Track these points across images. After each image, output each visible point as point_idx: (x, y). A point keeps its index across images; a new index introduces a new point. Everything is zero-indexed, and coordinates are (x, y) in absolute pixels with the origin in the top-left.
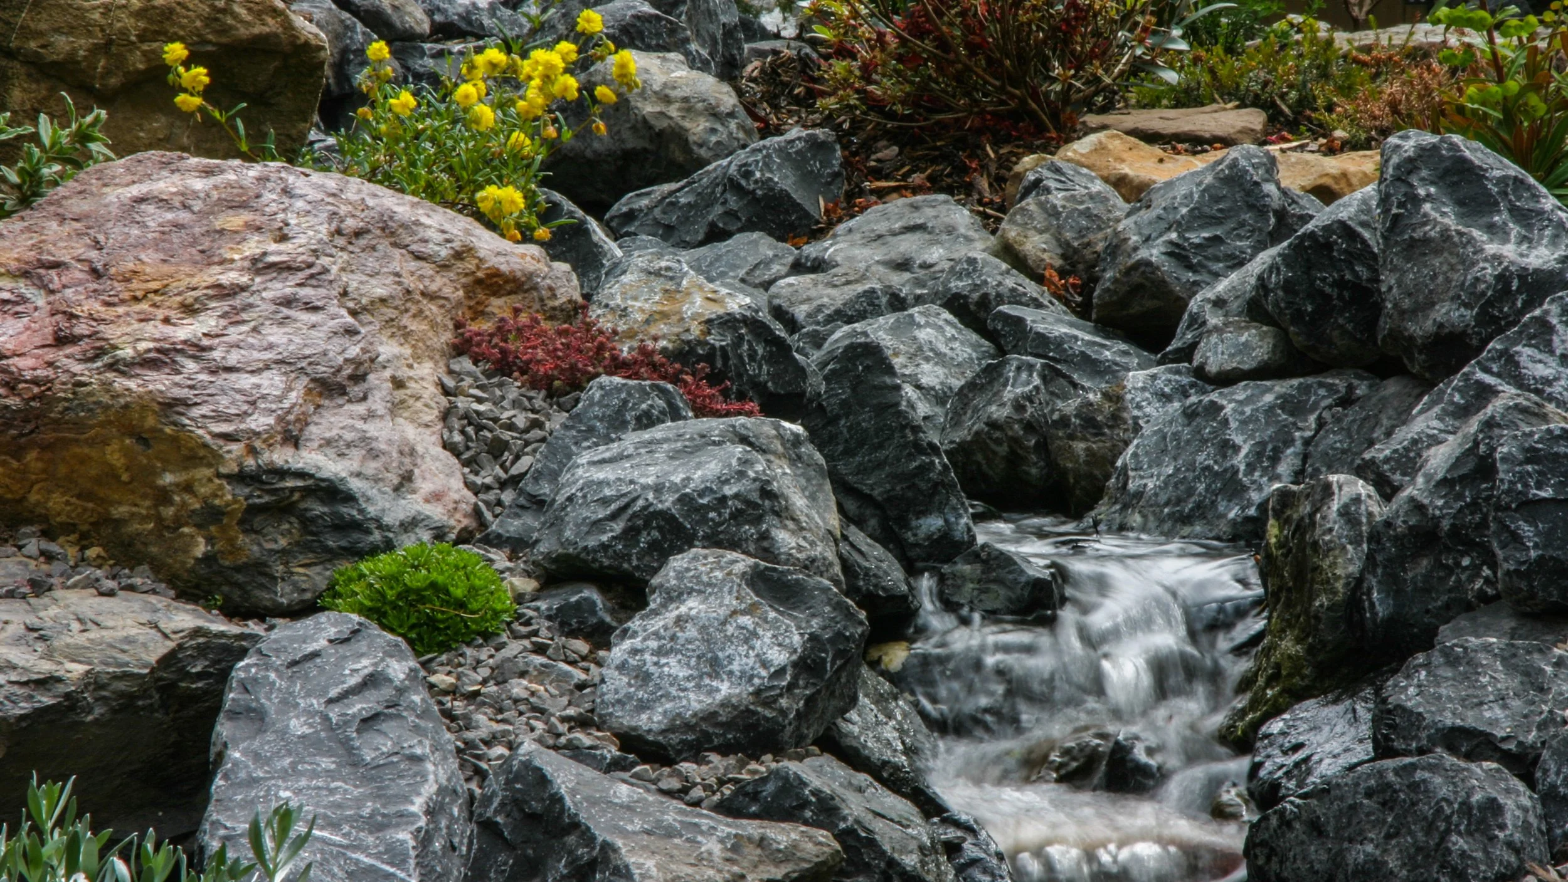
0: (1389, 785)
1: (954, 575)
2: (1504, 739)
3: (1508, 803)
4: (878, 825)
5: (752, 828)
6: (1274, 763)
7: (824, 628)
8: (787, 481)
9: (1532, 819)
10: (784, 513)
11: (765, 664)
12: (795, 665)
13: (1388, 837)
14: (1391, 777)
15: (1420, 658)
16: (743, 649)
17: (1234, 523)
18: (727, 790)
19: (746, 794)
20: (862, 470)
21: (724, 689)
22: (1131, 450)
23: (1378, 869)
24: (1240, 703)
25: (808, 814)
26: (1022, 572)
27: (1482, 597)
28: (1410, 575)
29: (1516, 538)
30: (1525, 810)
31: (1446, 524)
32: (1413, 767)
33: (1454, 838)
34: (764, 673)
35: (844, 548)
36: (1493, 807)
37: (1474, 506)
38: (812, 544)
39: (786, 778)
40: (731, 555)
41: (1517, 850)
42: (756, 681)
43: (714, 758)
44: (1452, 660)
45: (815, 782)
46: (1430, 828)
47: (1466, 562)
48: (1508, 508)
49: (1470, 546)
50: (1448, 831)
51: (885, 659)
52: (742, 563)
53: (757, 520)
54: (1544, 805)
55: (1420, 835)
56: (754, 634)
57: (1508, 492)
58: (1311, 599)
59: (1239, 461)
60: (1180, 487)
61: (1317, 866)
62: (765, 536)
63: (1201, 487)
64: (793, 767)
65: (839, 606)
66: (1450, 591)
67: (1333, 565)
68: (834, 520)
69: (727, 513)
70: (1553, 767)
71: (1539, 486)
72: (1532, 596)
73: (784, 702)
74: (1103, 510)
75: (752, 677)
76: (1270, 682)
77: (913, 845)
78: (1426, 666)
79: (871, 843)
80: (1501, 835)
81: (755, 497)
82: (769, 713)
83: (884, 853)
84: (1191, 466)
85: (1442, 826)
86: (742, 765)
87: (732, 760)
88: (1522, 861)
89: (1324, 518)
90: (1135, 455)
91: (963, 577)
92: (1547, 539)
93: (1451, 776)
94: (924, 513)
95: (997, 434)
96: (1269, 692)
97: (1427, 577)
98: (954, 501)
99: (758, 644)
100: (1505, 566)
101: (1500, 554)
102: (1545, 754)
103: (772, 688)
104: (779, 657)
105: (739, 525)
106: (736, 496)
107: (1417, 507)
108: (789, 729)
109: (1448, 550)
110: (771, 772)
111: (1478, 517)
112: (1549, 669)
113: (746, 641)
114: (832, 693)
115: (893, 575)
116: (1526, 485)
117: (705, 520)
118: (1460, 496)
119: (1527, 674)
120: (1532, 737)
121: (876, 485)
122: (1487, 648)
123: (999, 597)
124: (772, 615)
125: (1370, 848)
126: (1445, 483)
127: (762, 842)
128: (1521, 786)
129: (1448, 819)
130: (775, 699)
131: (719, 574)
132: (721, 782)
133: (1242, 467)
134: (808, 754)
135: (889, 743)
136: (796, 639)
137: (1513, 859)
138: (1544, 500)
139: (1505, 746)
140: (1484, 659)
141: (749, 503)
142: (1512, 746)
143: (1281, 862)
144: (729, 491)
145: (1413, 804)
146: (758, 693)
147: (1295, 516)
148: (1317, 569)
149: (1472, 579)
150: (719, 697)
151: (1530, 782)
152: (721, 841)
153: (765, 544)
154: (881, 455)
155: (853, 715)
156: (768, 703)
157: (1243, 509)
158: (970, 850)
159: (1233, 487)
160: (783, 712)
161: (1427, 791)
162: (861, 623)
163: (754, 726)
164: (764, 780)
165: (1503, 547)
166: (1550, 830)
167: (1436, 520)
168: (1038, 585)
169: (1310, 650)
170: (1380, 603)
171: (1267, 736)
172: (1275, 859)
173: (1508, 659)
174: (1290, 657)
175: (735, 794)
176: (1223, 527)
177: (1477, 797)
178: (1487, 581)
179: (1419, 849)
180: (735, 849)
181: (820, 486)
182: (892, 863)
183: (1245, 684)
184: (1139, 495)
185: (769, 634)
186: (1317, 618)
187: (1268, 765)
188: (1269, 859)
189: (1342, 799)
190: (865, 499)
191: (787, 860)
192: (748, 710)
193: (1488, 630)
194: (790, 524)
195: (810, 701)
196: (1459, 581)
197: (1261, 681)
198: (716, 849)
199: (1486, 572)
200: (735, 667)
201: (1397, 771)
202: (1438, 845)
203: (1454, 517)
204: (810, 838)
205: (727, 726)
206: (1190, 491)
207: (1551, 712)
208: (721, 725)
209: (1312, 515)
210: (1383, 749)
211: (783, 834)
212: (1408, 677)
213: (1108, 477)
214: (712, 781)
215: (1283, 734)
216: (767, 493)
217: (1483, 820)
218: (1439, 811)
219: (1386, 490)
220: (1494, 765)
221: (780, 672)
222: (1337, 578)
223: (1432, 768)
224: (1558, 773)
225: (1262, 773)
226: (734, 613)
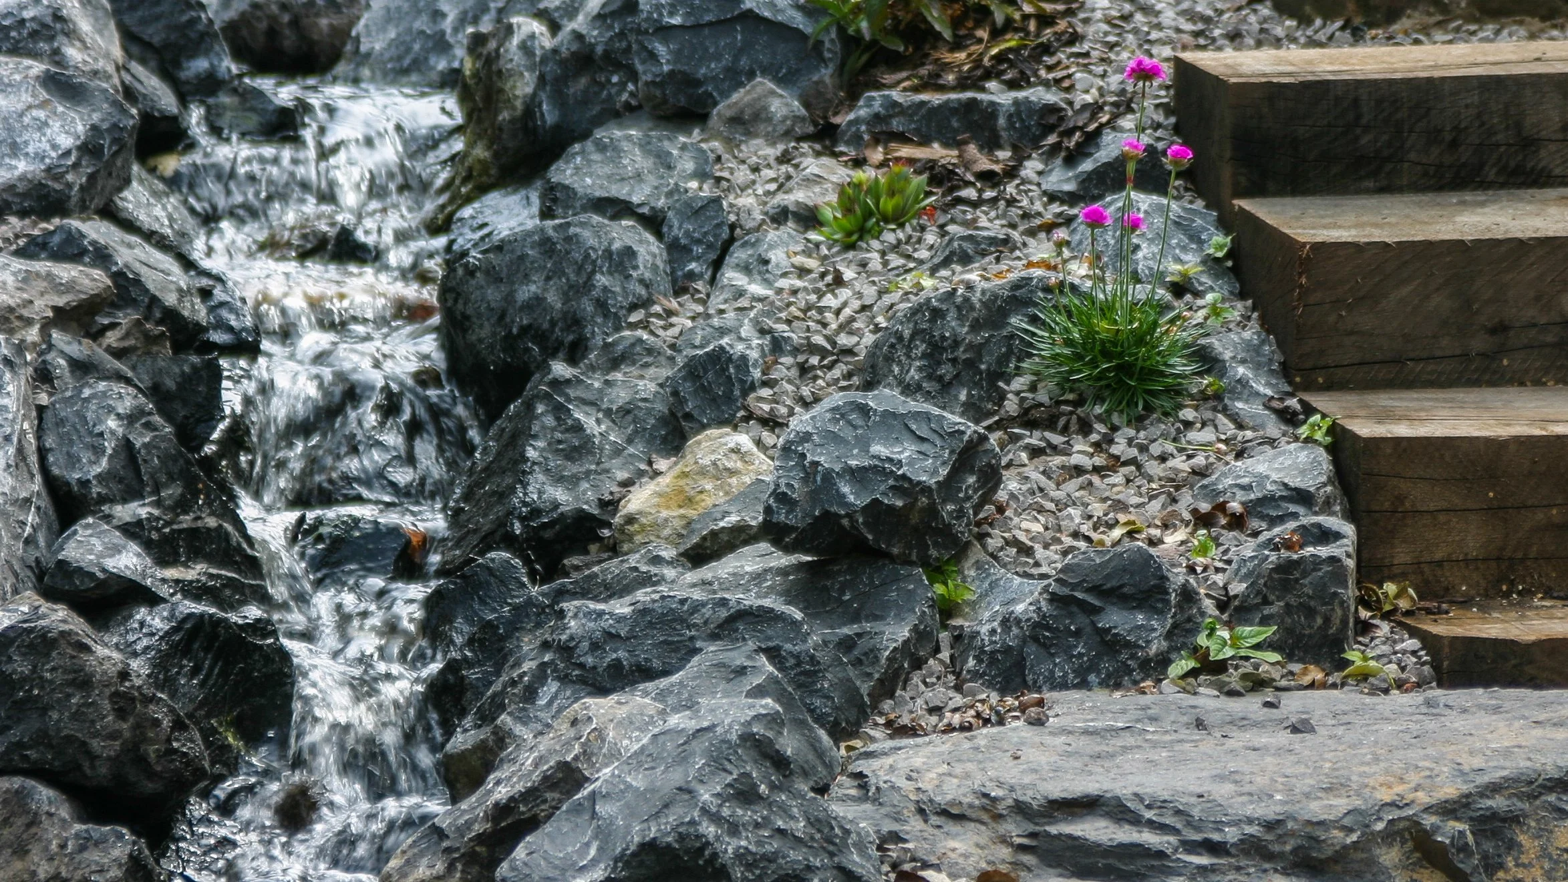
0: (549, 239)
1: (217, 106)
2: (639, 205)
3: (641, 250)
4: (144, 270)
5: (42, 266)
6: (465, 238)
7: (103, 120)
8: (75, 12)
9: (659, 263)
10: (72, 34)
11: (54, 147)
12: (79, 148)
13: (548, 279)
14: (551, 233)
15: (577, 147)
16: (37, 136)
17: (442, 73)
18: (22, 242)
19: (37, 245)
20: (144, 22)
21: (22, 166)
22: (362, 22)
23: (539, 305)
24: (443, 199)
25: (87, 260)
26: (270, 102)
27: (629, 107)
28: (572, 91)
29: (653, 56)
30: (654, 256)
31: (599, 49)
32: (568, 224)
33: (598, 276)
34: (54, 154)
35: (128, 78)
36: (629, 253)
37: (622, 35)
38: (95, 59)
39: (69, 232)
40: (27, 62)
41: (646, 285)
42: (47, 161)
43: (13, 220)
44: (601, 147)
45: (93, 235)
46: (580, 268)
47: (615, 79)
48: (646, 32)
49: (618, 66)
50: (593, 272)
51: (160, 167)
52: (37, 68)
53: (52, 38)
54: (669, 253)
55: (572, 276)
56: (46, 124)
57: (647, 20)
58: (496, 115)
59: (448, 24)
60: (402, 46)
61: (493, 305)
62: (56, 52)
63: (417, 47)
64: (75, 223)
65: (115, 103)
66: (603, 102)
67: (514, 87)
68: (117, 52)
69: (25, 32)
70: (676, 224)
71: (671, 14)
72: (665, 101)
73: (70, 177)
74: (341, 68)
75: (43, 158)
76: (465, 180)
77: (173, 287)
78: (582, 152)
79: (137, 282)
80: (634, 274)
81: (49, 20)
82: (57, 186)
83: (147, 291)
84: (409, 30)
85: (589, 268)
86: (35, 224)
87: (27, 221)
88: (650, 294)
89: (507, 51)
90: (366, 26)
91: (225, 108)
92: (677, 55)
93: (597, 230)
94: (193, 55)
95: (259, 13)
96: (463, 190)
97: (586, 91)
98: (217, 48)
99: (49, 132)
100: (644, 78)
101: (640, 67)
102: (670, 214)
103: (60, 166)
104: (66, 142)
105: (35, 42)
106: (33, 19)
107: (578, 36)
108: (74, 200)
109: (601, 69)
110: (57, 228)
111: (624, 44)
112: (675, 152)
113: (39, 129)
114: (110, 174)
115: (167, 101)
116: (661, 15)
117: (8, 37)
118: (611, 27)
119: (658, 156)
120: (661, 203)
121: (155, 34)
122: (629, 138)
123: (253, 121)
124: (60, 109)
125: (533, 288)
126: (600, 18)
127: (49, 276)
128: (651, 238)
129: (594, 262)
130: (62, 175)
131: (17, 77)
132: (17, 236)
133: (449, 31)
134: (90, 219)
135: (157, 219)
136: (80, 128)
137: (643, 292)
138: (675, 26)
139: (640, 211)
140: (625, 145)
141: (45, 26)
142: (645, 210)
143: (465, 304)
144: (27, 14)
145: (568, 253)
146: (49, 170)
147: (485, 52)
148: (501, 91)
149: (619, 93)
150: (17, 173)
151: (659, 235)
152: (14, 274)
153: (57, 58)
154: (158, 10)
155: (126, 194)
156: (58, 177)
157: (449, 62)
158: (219, 294)
159: (441, 45)
160: (69, 186)
161: (578, 242)
162: (133, 117)
163: (46, 196)
164: (52, 233)
165: (643, 62)
166: (673, 272)
167: (592, 46)
168: (284, 112)
169: (496, 155)
170: (549, 114)
171: (461, 220)
172: (461, 301)
173: (645, 146)
174: (479, 161)
175: (27, 244)
176: (434, 76)
177: (617, 245)
178: (632, 94)
179: (571, 287)
180: (25, 280)
181: (106, 25)
182: (154, 300)
183: (447, 186)
184: (368, 55)
185: (58, 124)
186: (500, 129)
187: (460, 241)
188: (456, 301)
189: (513, 251)
190: (147, 45)
191: (67, 292)
192: (40, 184)
193: (629, 127)
194: (77, 44)
195: (92, 177)
196: (609, 95)
197: (457, 182)
198: (10, 280)
199: (631, 87)
200: (30, 149)
201: (555, 228)
202: (585, 283)
203: (606, 44)
204: (87, 275)
205: (24, 195)
206: (408, 50)
207: (676, 184)
208: (19, 195)
209: (497, 50)
210: (546, 214)
211: (66, 272)
212: (567, 162)
213: (344, 44)
214: (11, 235)
215: (473, 217)
216: (58, 17)
217: (621, 263)
218: (587, 256)
219: (554, 27)
220: (631, 223)
221: (67, 153)
222: (516, 97)
223: (582, 225)
224: (680, 228)
225: (455, 247)
226: (30, 107)
